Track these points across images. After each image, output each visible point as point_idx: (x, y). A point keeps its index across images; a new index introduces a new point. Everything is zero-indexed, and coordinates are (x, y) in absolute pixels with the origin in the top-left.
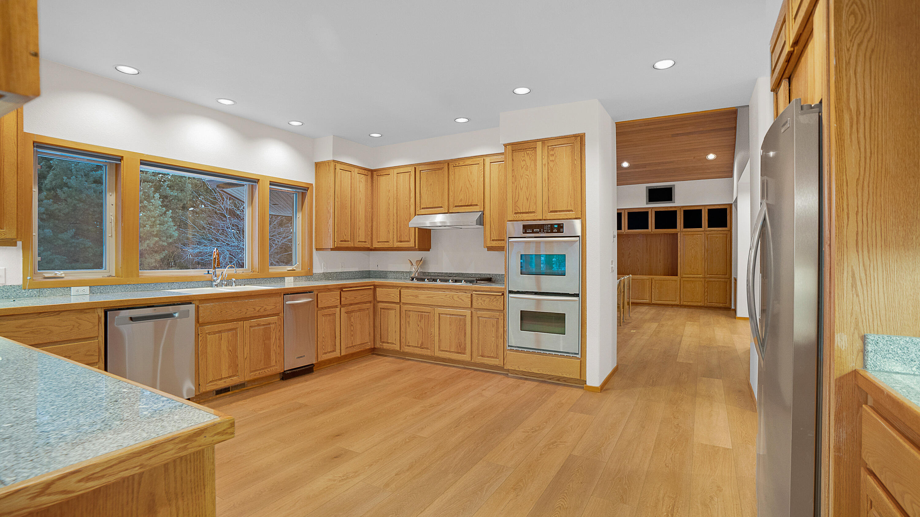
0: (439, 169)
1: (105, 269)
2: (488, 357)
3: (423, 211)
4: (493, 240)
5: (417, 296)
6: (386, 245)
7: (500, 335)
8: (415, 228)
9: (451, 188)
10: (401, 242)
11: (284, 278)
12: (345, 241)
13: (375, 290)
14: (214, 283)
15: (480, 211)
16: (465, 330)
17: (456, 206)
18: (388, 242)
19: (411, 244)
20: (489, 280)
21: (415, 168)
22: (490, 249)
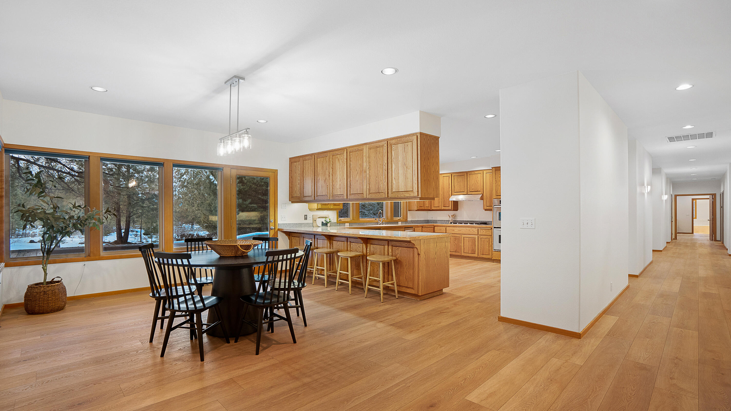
0: (462, 175)
1: (349, 217)
2: (485, 255)
3: (455, 194)
4: (487, 206)
5: (454, 230)
6: (438, 208)
7: (490, 246)
8: (452, 201)
9: (468, 183)
10: (445, 207)
11: (398, 222)
12: (421, 207)
13: (434, 228)
14: (379, 223)
15: (481, 194)
16: (475, 244)
17: (470, 192)
18: (439, 207)
19: (450, 208)
20: (485, 223)
21: (451, 175)
22: (486, 210)
